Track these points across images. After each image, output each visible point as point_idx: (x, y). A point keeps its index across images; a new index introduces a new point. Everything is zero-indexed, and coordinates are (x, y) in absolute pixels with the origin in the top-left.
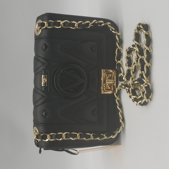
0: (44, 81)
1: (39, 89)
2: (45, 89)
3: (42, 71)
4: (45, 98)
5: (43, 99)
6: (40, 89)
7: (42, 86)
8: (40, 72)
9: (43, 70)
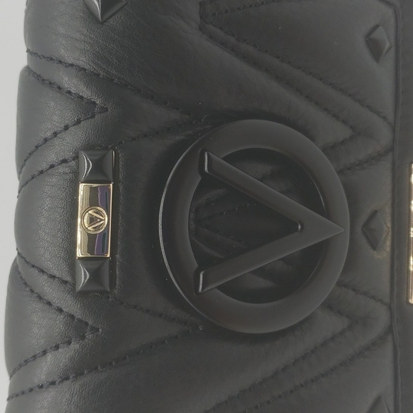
0: (92, 220)
1: (53, 277)
2: (95, 276)
3: (76, 158)
4: (89, 336)
5: (75, 346)
6: (57, 274)
7: (79, 254)
8: (65, 161)
9: (89, 148)
